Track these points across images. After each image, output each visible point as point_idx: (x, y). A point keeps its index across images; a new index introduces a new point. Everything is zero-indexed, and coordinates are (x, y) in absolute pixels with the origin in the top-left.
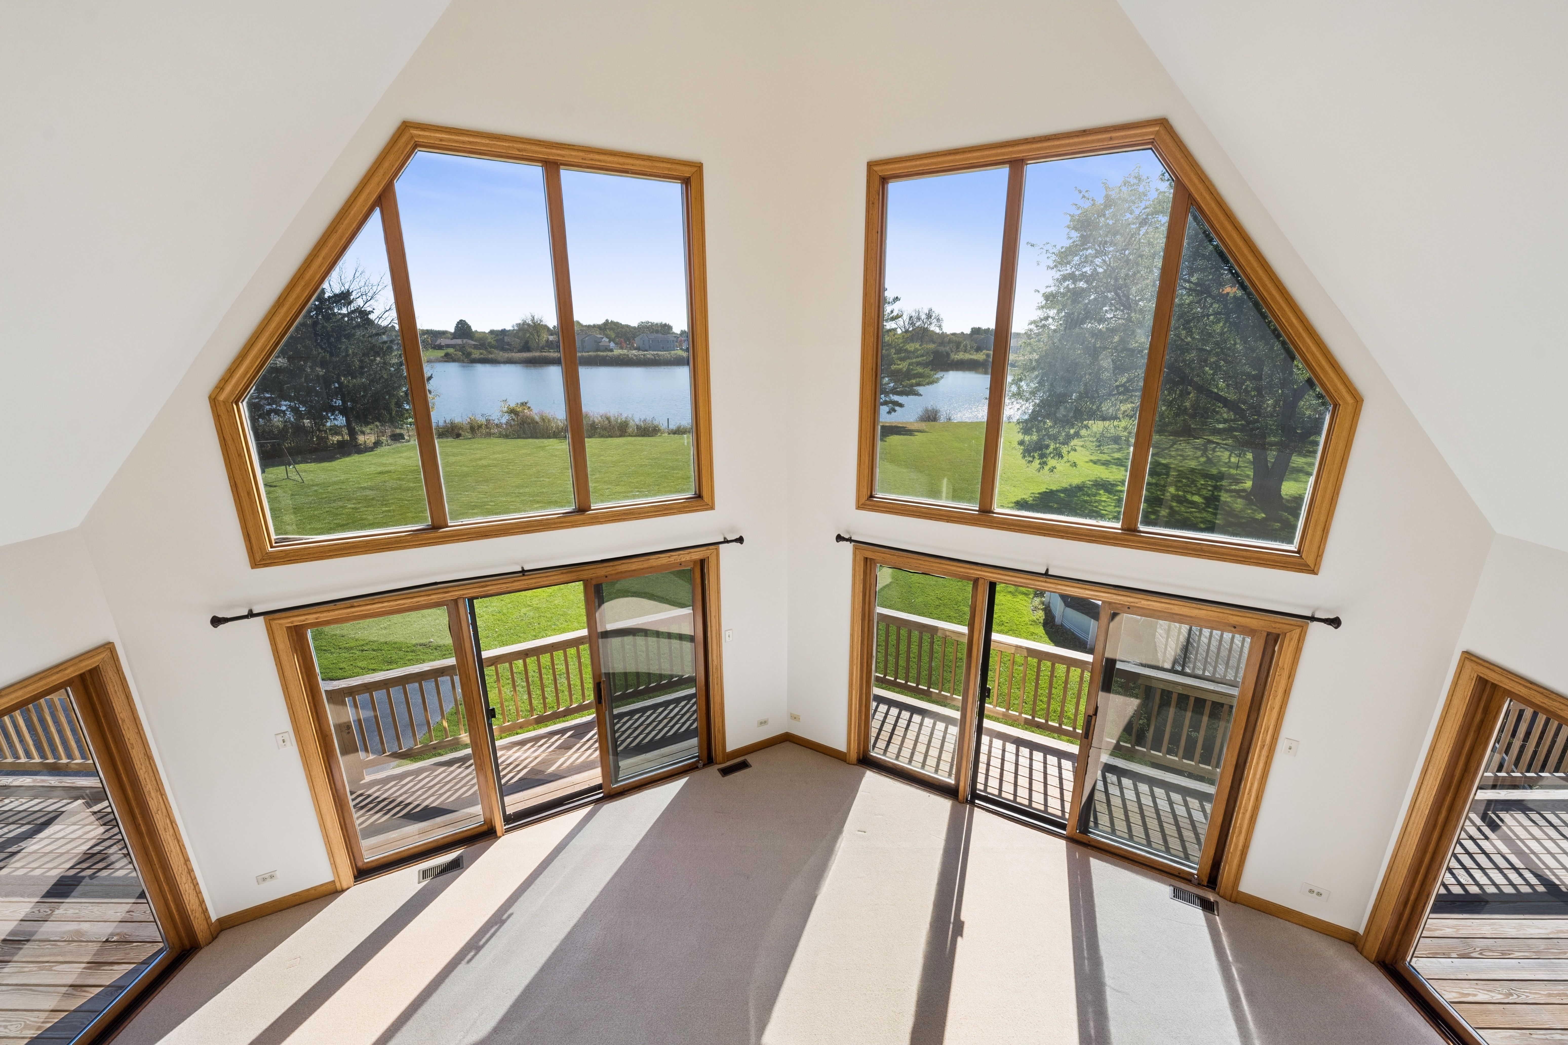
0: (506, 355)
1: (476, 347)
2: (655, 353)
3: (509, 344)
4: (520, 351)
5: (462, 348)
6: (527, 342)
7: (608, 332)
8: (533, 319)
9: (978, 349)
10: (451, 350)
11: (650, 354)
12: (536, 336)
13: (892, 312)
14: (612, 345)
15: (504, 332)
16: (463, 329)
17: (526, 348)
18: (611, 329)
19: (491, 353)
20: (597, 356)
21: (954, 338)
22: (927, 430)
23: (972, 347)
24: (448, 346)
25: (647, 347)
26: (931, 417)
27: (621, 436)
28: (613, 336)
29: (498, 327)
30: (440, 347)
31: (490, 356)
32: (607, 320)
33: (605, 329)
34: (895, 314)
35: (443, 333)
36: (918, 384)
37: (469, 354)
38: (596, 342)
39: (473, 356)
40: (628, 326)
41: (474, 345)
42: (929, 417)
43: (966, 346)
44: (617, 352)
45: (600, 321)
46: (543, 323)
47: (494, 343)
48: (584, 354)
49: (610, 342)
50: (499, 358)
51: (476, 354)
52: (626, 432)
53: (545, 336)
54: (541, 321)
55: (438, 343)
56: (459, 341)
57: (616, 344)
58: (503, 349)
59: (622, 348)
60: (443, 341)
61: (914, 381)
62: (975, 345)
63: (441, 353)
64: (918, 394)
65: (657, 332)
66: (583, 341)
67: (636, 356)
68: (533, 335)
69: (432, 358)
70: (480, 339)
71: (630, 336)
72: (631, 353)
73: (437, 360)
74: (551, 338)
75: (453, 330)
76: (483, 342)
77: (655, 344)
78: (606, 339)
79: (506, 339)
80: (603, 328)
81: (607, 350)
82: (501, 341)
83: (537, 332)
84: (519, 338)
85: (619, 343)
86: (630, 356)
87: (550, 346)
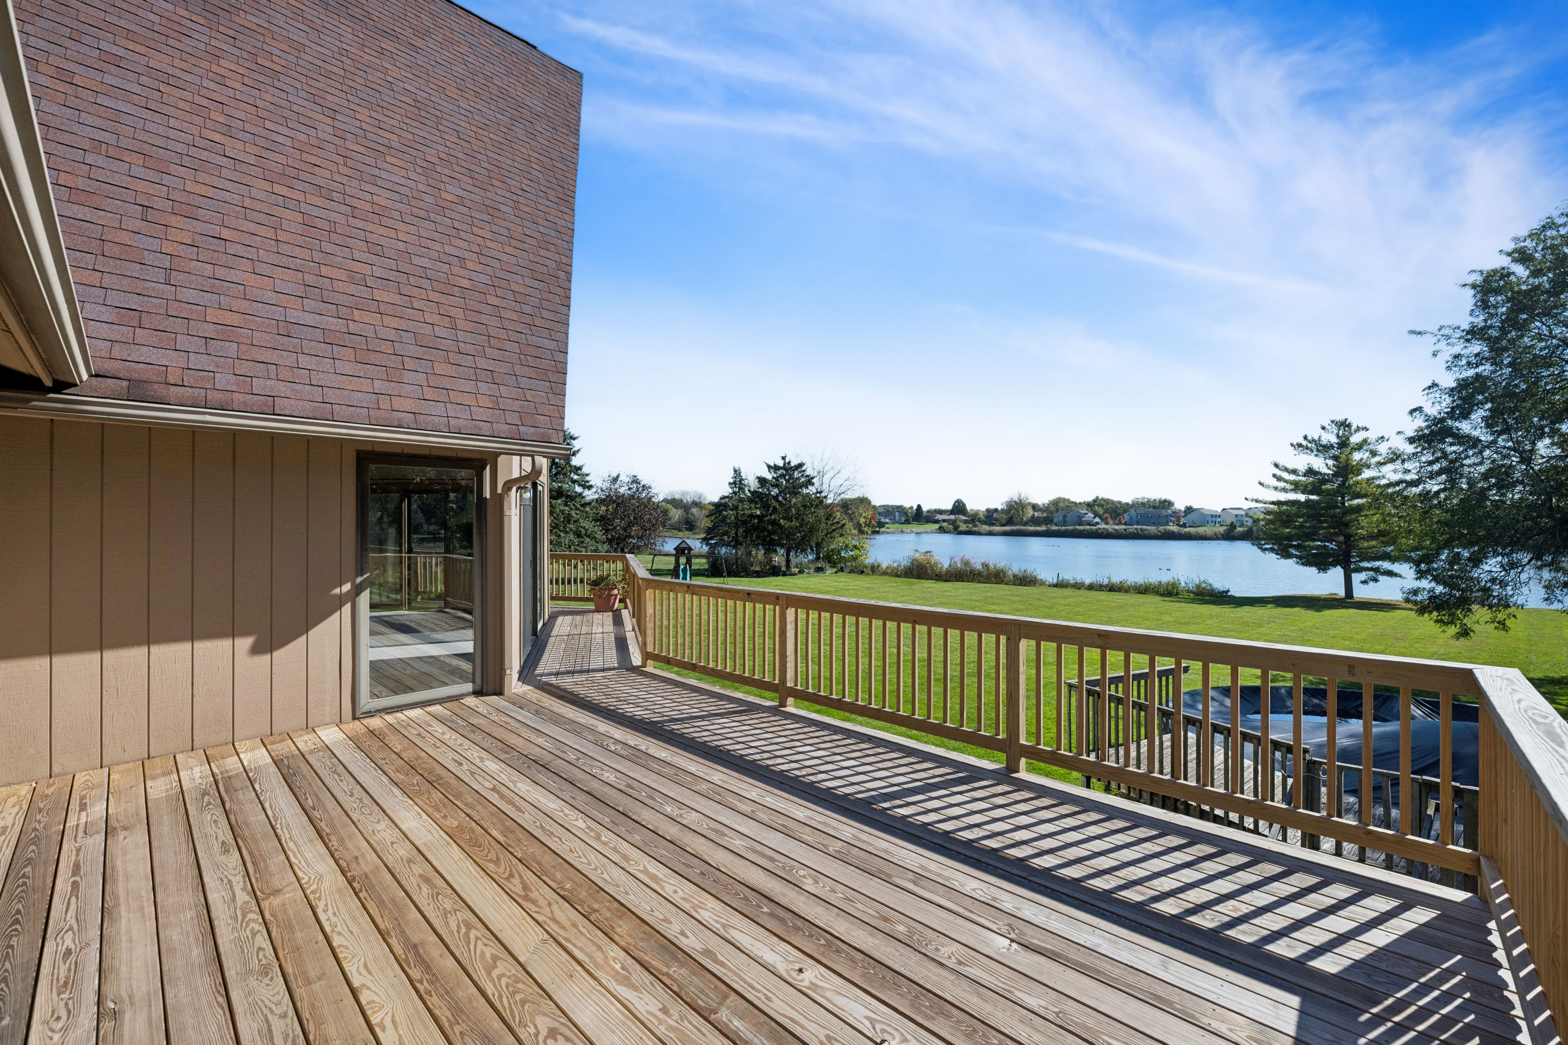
0: (989, 528)
1: (965, 522)
2: (1139, 527)
3: (996, 520)
4: (1004, 525)
5: (953, 523)
6: (1011, 518)
7: (1096, 508)
8: (1020, 498)
10: (945, 524)
11: (1132, 529)
12: (1021, 512)
14: (1097, 520)
15: (996, 510)
16: (959, 508)
17: (1010, 522)
18: (1100, 505)
19: (975, 526)
20: (1076, 530)
24: (944, 521)
25: (1135, 522)
27: (996, 583)
28: (1101, 511)
29: (992, 507)
30: (937, 522)
31: (976, 529)
32: (1099, 497)
33: (1094, 505)
35: (941, 512)
37: (958, 527)
38: (1078, 517)
39: (960, 529)
40: (1120, 503)
41: (965, 520)
44: (1103, 526)
45: (1089, 498)
46: (1030, 501)
47: (982, 518)
48: (1063, 528)
49: (1094, 518)
50: (982, 531)
51: (963, 527)
52: (1003, 581)
53: (1032, 513)
54: (1027, 499)
55: (936, 518)
56: (952, 517)
57: (1102, 519)
58: (989, 524)
59: (1107, 523)
60: (941, 517)
63: (937, 526)
65: (1153, 507)
66: (1065, 517)
67: (1116, 530)
68: (1018, 511)
69: (928, 530)
70: (973, 515)
71: (1121, 511)
72: (1111, 527)
73: (932, 532)
74: (1036, 514)
75: (950, 507)
76: (974, 518)
77: (1144, 519)
78: (1091, 515)
79: (995, 515)
80: (1090, 505)
81: (1089, 524)
82: (991, 517)
83: (1023, 508)
84: (1006, 514)
85: (1106, 518)
86: (1110, 530)
87: (1034, 521)
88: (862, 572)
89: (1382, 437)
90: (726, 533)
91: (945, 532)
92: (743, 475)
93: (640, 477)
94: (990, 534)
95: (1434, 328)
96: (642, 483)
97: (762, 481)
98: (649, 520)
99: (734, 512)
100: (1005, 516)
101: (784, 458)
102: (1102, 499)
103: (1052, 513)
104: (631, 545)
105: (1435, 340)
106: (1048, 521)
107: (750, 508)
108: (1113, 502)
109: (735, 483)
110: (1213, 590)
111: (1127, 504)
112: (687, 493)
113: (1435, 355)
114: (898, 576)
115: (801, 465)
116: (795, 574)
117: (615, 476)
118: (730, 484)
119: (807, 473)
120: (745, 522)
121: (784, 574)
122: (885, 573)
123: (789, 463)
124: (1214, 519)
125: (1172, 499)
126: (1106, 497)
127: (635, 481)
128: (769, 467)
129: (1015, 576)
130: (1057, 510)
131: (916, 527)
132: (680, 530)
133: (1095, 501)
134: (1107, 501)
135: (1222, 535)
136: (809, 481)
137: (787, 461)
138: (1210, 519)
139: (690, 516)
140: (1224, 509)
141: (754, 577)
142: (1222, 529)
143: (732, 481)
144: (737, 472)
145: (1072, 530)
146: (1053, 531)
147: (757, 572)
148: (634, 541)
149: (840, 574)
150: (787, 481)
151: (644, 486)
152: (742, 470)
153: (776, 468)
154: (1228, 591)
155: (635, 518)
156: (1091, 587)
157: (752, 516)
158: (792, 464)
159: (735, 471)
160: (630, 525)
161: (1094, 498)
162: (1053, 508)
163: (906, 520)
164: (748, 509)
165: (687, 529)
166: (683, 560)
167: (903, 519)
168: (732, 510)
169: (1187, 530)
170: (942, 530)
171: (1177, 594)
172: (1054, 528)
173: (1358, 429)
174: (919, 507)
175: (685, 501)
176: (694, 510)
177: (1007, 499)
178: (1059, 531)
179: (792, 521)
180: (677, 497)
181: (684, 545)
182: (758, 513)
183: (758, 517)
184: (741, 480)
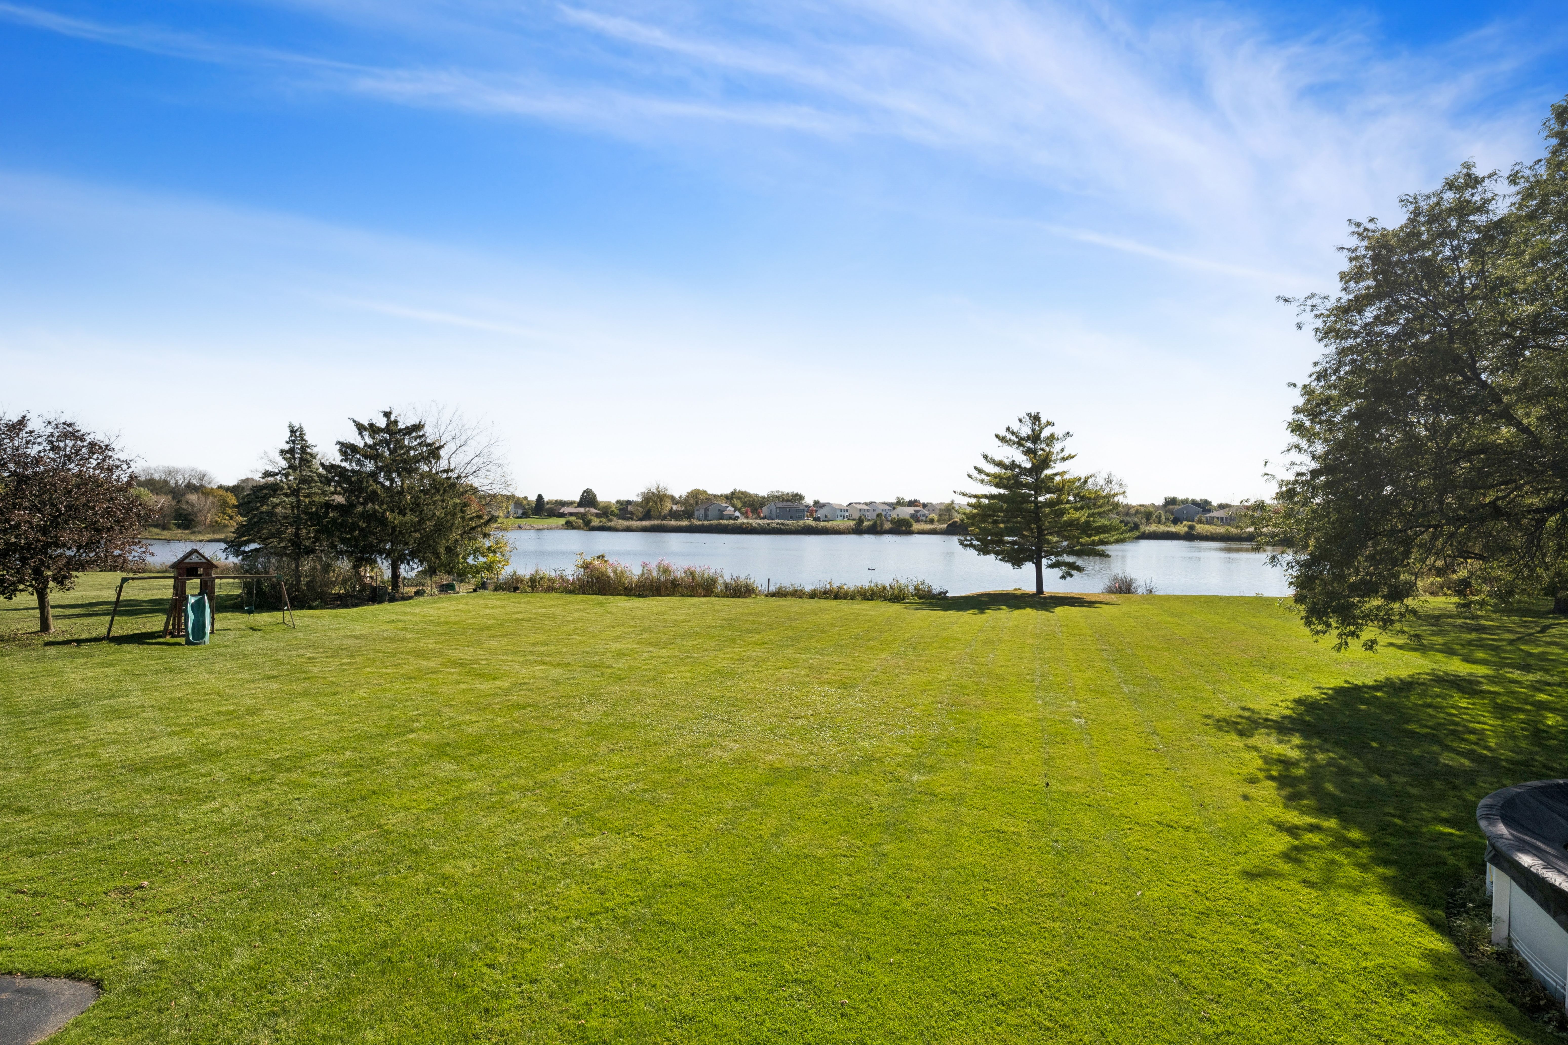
0: (625, 523)
1: (597, 515)
2: (781, 522)
3: (632, 513)
4: (640, 520)
5: (583, 516)
6: (649, 511)
7: (735, 501)
8: (657, 489)
9: (1176, 521)
10: (573, 519)
11: (775, 523)
12: (659, 505)
13: (1062, 450)
14: (737, 514)
15: (629, 503)
16: (588, 499)
17: (647, 516)
18: (739, 498)
19: (610, 520)
20: (720, 524)
21: (1142, 509)
22: (1119, 602)
23: (1167, 519)
24: (571, 514)
25: (774, 516)
26: (1124, 588)
27: (704, 596)
28: (739, 505)
29: (624, 498)
30: (562, 515)
31: (610, 524)
32: (735, 490)
33: (732, 498)
34: (1066, 454)
35: (569, 504)
36: (1102, 542)
37: (590, 521)
38: (719, 510)
39: (593, 524)
40: (757, 496)
41: (597, 514)
42: (1120, 587)
43: (1159, 517)
44: (742, 520)
45: (727, 491)
46: (669, 493)
47: (616, 511)
48: (705, 522)
49: (735, 511)
50: (619, 526)
51: (596, 522)
52: (712, 592)
53: (668, 505)
54: (666, 489)
55: (561, 511)
56: (582, 510)
57: (742, 513)
58: (624, 519)
59: (747, 517)
60: (566, 510)
61: (1097, 538)
62: (1172, 517)
63: (562, 521)
64: (1103, 555)
65: (788, 501)
66: (706, 510)
67: (759, 524)
68: (656, 503)
69: (552, 525)
70: (604, 508)
71: (757, 505)
72: (755, 522)
73: (558, 528)
74: (675, 507)
75: (577, 499)
76: (606, 511)
77: (783, 514)
78: (731, 508)
79: (629, 508)
80: (730, 498)
81: (731, 518)
82: (624, 510)
83: (661, 500)
84: (642, 507)
85: (746, 513)
86: (754, 525)
87: (673, 515)
88: (516, 589)
89: (1068, 433)
90: (278, 534)
91: (574, 528)
92: (310, 439)
93: (82, 426)
94: (628, 529)
95: (1302, 296)
96: (88, 439)
97: (347, 449)
98: (108, 513)
99: (293, 499)
100: (641, 509)
101: (387, 415)
102: (740, 491)
103: (691, 505)
104: (63, 561)
105: (1298, 310)
106: (689, 515)
107: (324, 493)
108: (750, 496)
109: (291, 451)
110: (929, 591)
111: (764, 498)
112: (177, 471)
113: (1299, 326)
114: (570, 592)
115: (417, 427)
116: (410, 598)
117: (15, 420)
118: (283, 452)
119: (429, 441)
120: (315, 518)
121: (392, 600)
122: (550, 589)
123: (396, 422)
124: (843, 513)
125: (803, 494)
126: (743, 490)
127: (70, 432)
128: (360, 427)
129: (726, 585)
130: (697, 503)
131: (536, 522)
132: (164, 527)
133: (733, 493)
134: (745, 494)
135: (853, 529)
136: (434, 452)
137: (393, 418)
138: (839, 513)
139: (185, 507)
140: (850, 504)
141: (338, 607)
142: (852, 523)
143: (287, 447)
144: (296, 434)
145: (717, 525)
146: (696, 526)
147: (338, 597)
148: (69, 553)
149: (481, 592)
150: (392, 452)
151: (92, 445)
152: (306, 430)
153: (373, 429)
154: (947, 592)
155: (69, 507)
156: (813, 595)
157: (328, 506)
158: (401, 426)
159: (293, 431)
160: (56, 521)
161: (731, 490)
162: (692, 501)
163: (524, 514)
164: (318, 495)
165: (179, 526)
166: (193, 586)
167: (520, 512)
168: (286, 495)
169: (823, 524)
170: (569, 526)
171: (904, 598)
172: (697, 523)
173: (1048, 424)
174: (540, 497)
175: (173, 483)
176: (193, 497)
177: (645, 490)
178: (703, 525)
179: (404, 515)
180: (156, 477)
181: (195, 558)
182: (339, 499)
183: (338, 507)
184: (303, 449)
